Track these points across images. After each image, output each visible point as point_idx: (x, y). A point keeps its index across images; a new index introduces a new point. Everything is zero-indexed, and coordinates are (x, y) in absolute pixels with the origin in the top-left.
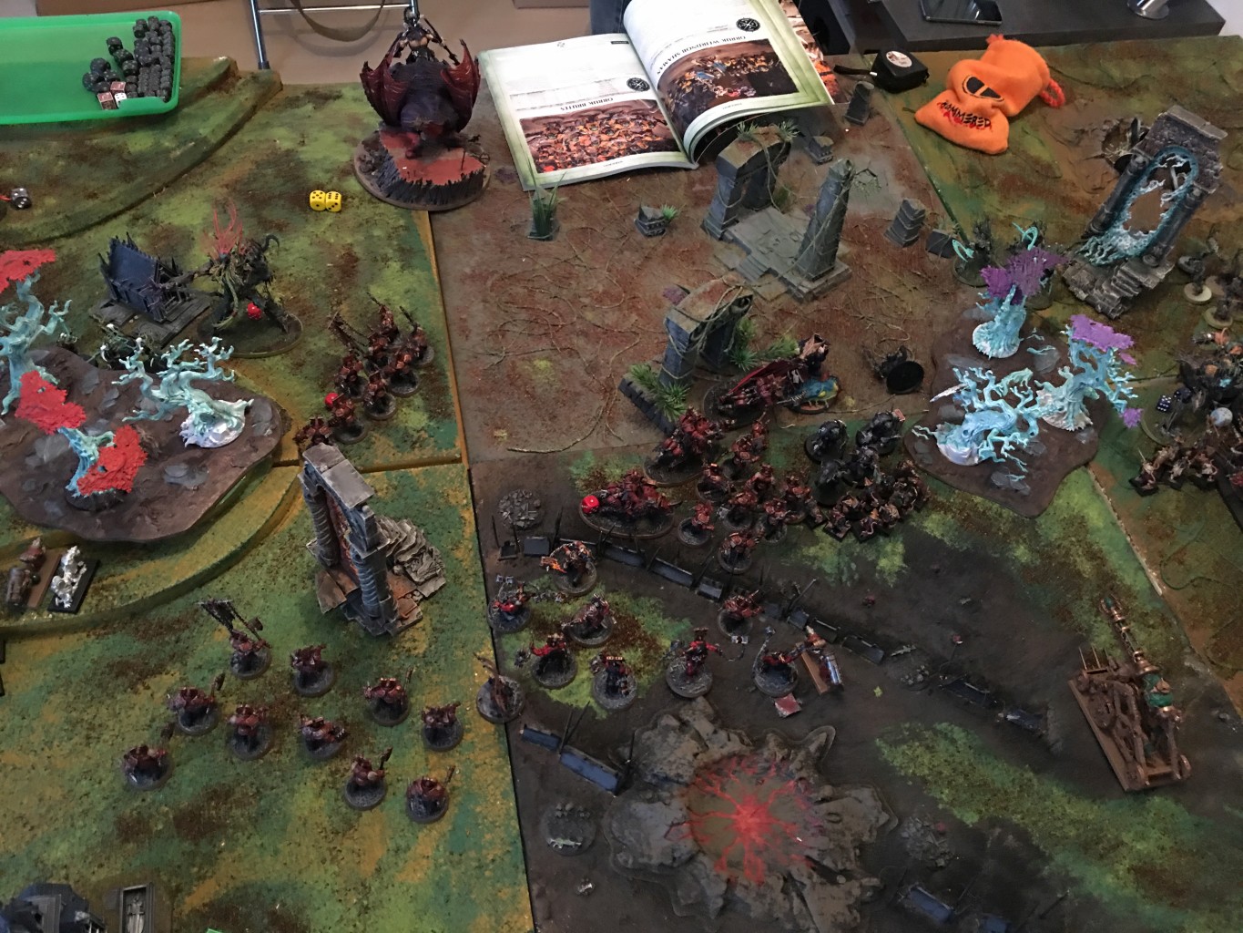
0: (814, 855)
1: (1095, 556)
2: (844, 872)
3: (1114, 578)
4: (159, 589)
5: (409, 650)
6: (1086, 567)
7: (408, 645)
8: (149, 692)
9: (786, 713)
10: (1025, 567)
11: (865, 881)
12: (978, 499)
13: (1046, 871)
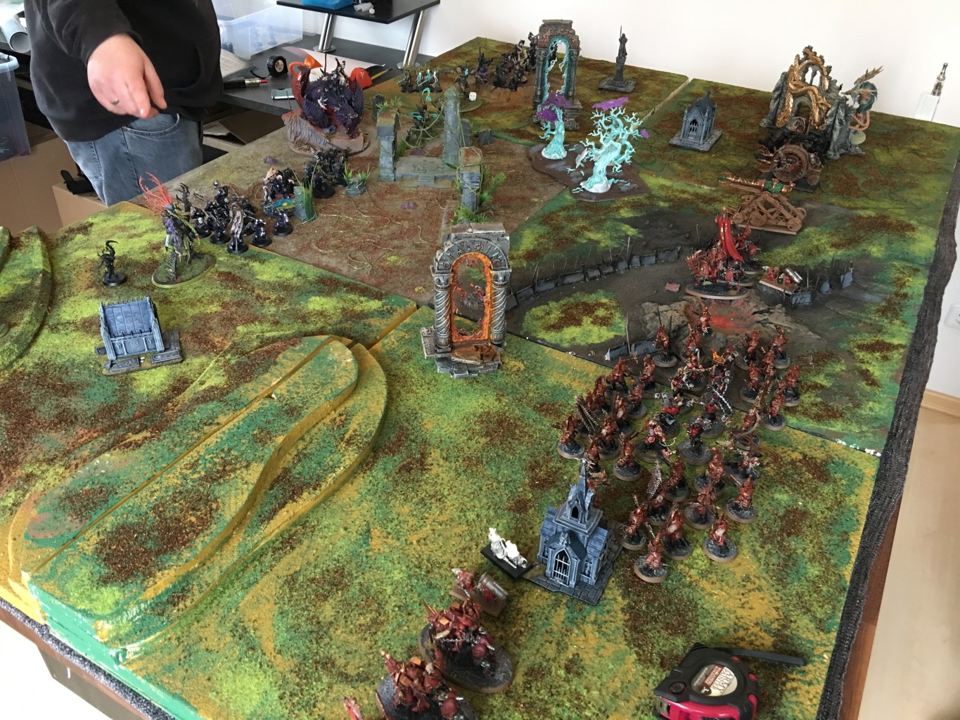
0: (755, 310)
1: (683, 192)
2: (769, 309)
3: (698, 194)
4: (378, 421)
5: (518, 371)
6: (686, 196)
7: (515, 369)
8: (435, 465)
9: (678, 289)
10: (670, 207)
11: (777, 306)
12: (626, 199)
13: (812, 268)
